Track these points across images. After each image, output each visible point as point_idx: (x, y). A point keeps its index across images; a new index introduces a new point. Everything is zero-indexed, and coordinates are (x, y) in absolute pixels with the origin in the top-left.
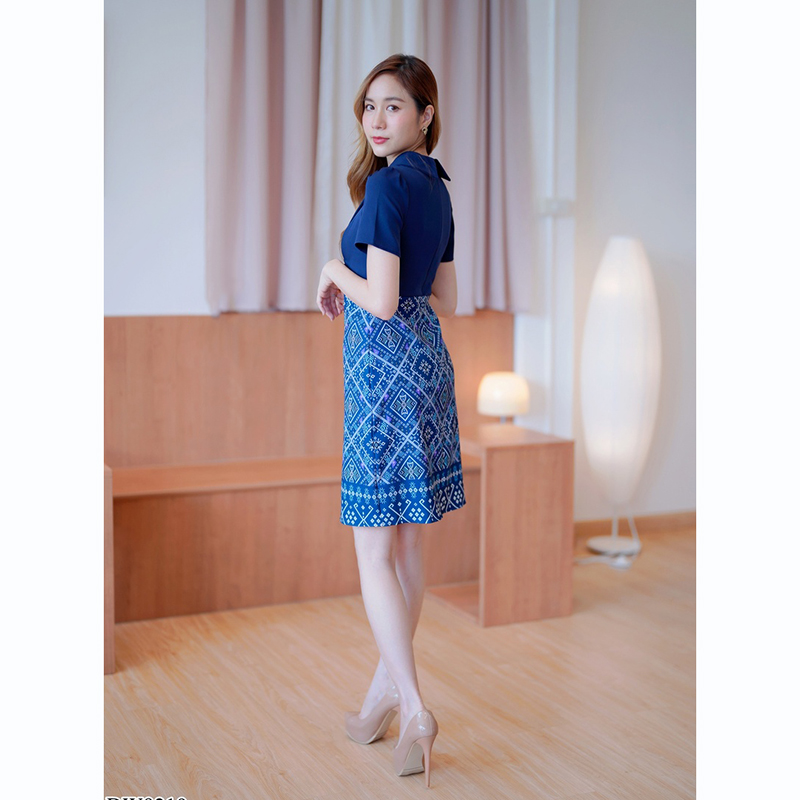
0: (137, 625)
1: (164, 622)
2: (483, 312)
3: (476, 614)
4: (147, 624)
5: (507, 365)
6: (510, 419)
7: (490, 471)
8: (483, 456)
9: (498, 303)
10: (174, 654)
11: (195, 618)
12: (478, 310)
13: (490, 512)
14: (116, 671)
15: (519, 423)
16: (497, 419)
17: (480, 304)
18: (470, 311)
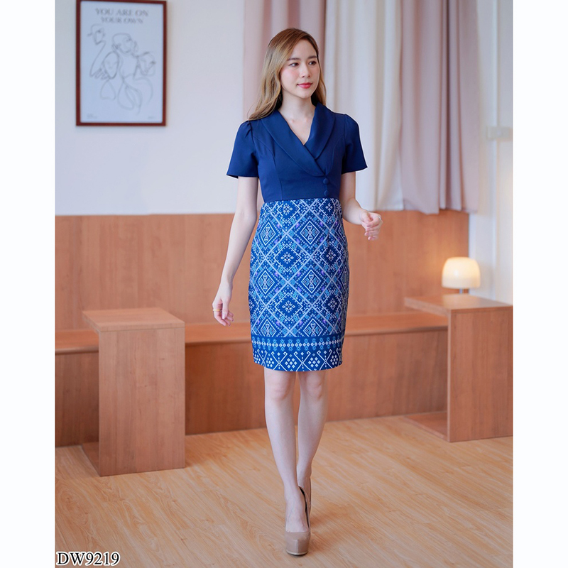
0: (194, 436)
1: (214, 435)
2: (445, 212)
3: (445, 433)
4: (202, 436)
5: (463, 252)
6: (466, 291)
7: (454, 327)
8: (449, 316)
9: (457, 206)
10: (225, 456)
11: (235, 432)
12: (441, 210)
13: (454, 358)
14: (186, 467)
15: (472, 293)
16: (457, 291)
17: (443, 206)
18: (436, 211)
